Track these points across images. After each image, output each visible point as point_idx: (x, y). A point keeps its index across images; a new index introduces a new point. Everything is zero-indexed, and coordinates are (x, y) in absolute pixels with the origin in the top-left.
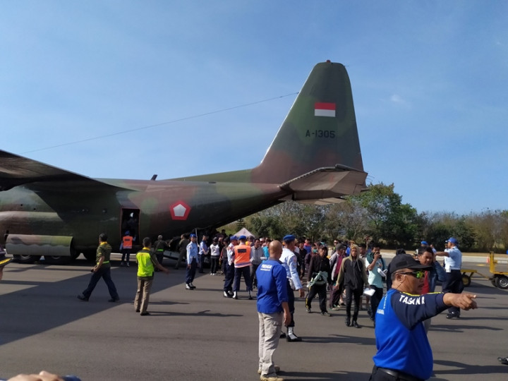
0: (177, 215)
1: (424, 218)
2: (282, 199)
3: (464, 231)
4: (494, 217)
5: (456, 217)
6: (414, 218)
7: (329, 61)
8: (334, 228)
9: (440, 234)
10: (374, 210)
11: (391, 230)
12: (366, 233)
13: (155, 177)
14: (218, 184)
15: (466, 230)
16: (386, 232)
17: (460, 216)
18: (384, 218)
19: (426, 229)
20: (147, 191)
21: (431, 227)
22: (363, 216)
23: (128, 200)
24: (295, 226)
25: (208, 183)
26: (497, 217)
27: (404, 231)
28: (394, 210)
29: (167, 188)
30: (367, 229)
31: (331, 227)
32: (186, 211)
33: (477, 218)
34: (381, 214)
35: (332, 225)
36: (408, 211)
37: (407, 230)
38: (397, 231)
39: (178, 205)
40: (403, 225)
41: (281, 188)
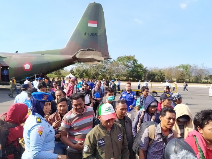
0: (26, 68)
1: (146, 69)
2: (74, 62)
3: (161, 74)
4: (173, 69)
5: (158, 69)
6: (143, 69)
7: (95, 2)
8: (111, 73)
9: (152, 75)
10: (127, 66)
11: (133, 74)
12: (123, 75)
13: (17, 52)
14: (45, 55)
15: (162, 74)
16: (131, 75)
17: (160, 69)
18: (130, 69)
19: (147, 74)
20: (12, 58)
21: (149, 73)
22: (122, 68)
23: (3, 62)
24: (94, 73)
25: (41, 55)
26: (174, 68)
27: (138, 75)
28: (135, 66)
29: (21, 57)
30: (124, 74)
31: (110, 73)
32: (30, 67)
33: (166, 69)
34: (130, 68)
35: (110, 72)
36: (140, 66)
37: (139, 74)
38: (136, 74)
39: (26, 64)
40: (138, 72)
41: (72, 57)
